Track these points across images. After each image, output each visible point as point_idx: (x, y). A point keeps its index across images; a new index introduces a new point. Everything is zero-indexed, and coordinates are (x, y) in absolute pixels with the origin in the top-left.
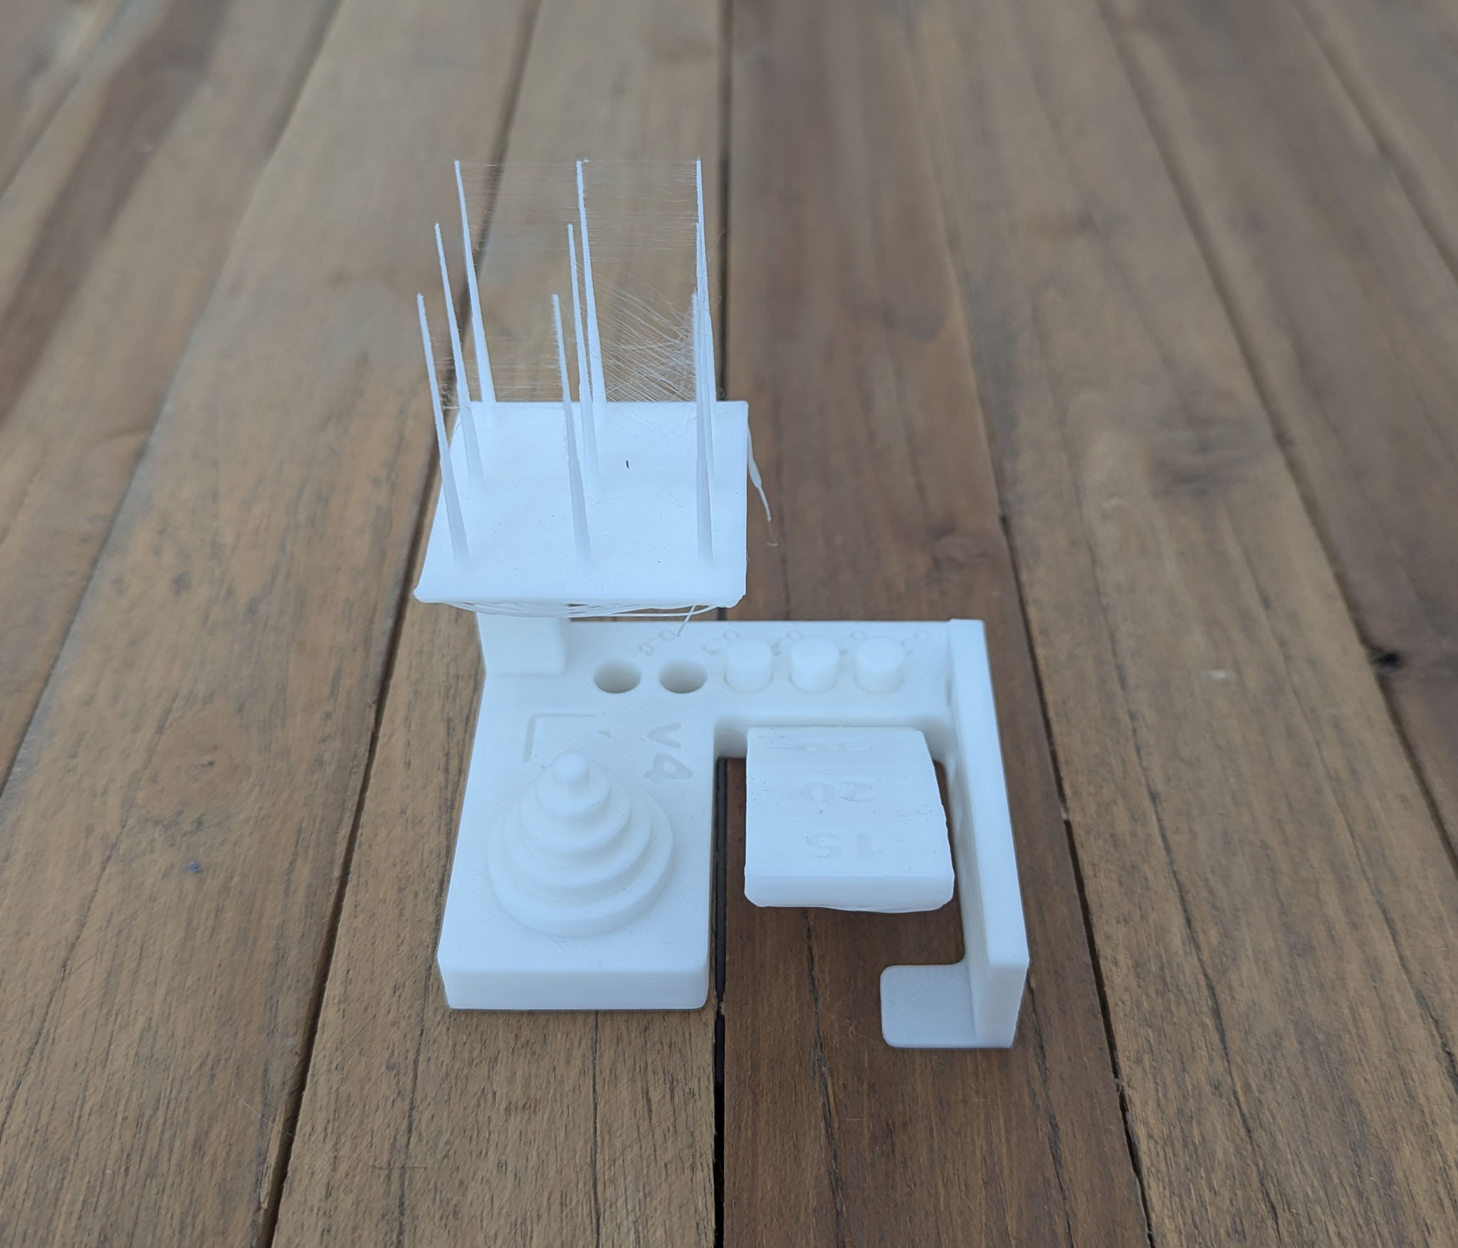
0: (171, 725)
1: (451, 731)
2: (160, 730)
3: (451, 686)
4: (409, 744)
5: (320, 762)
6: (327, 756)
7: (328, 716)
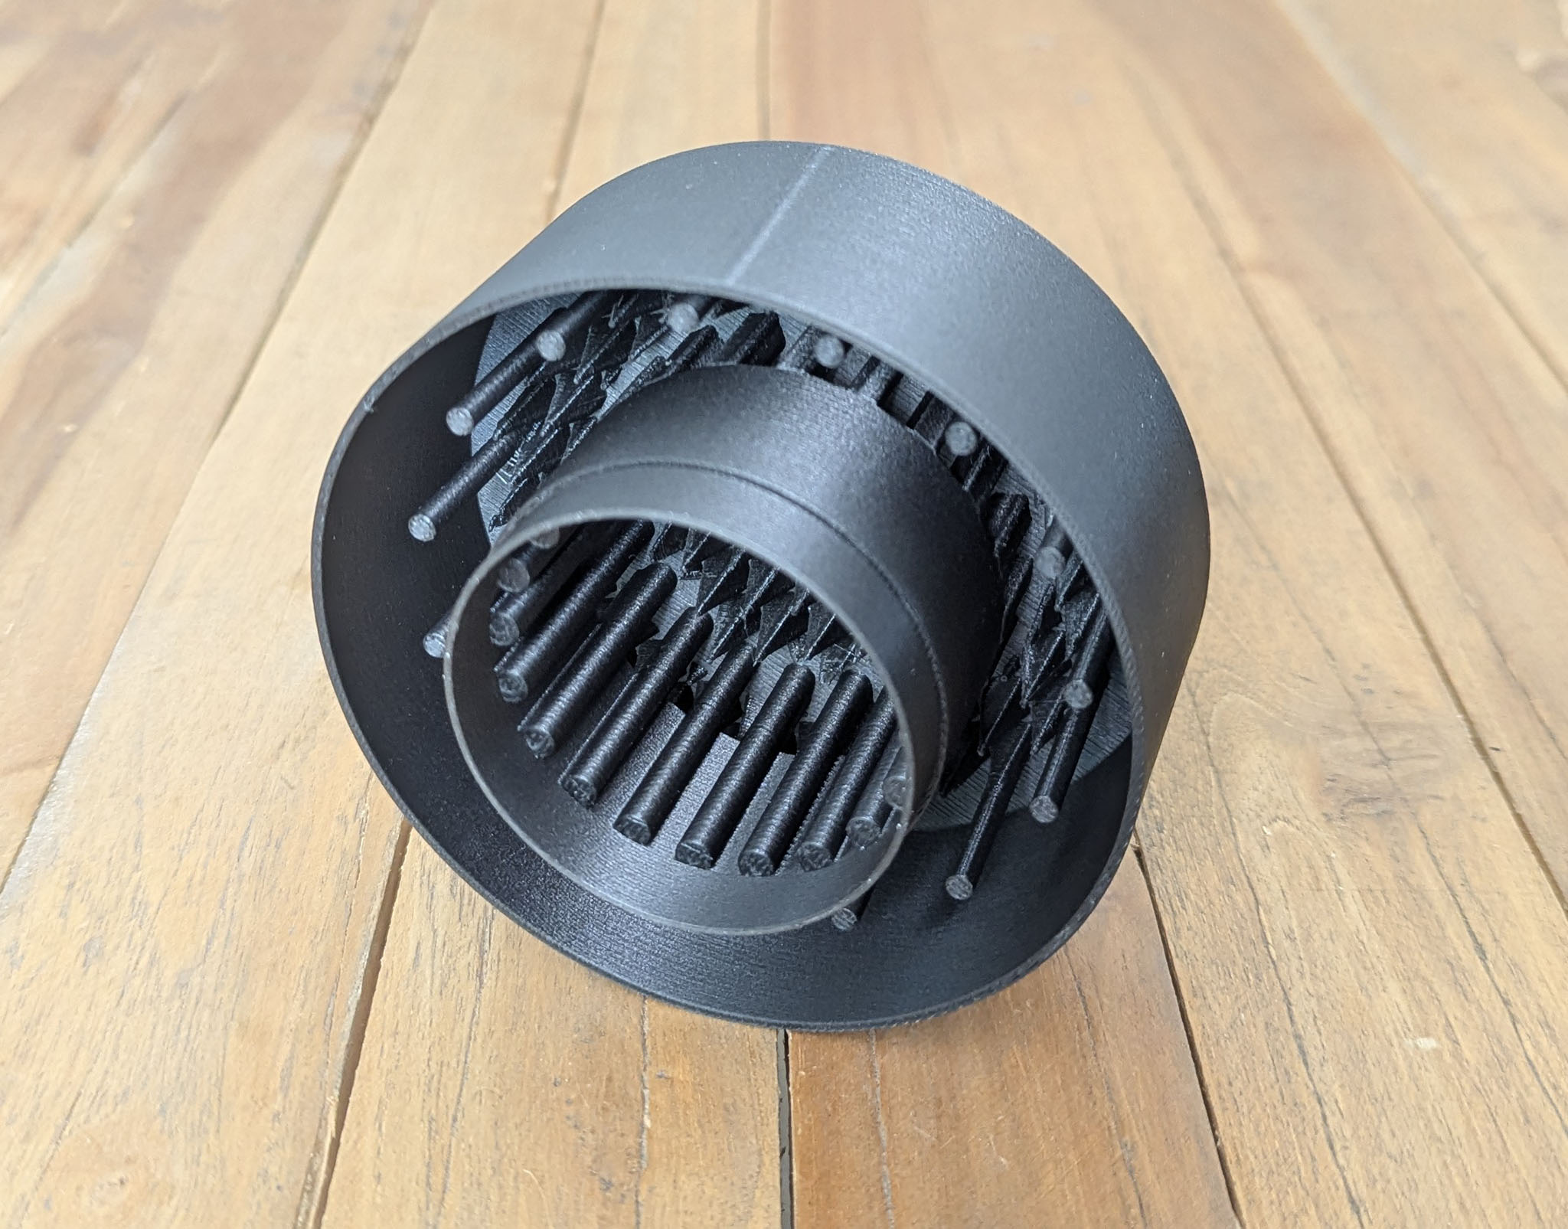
0: (70, 1132)
1: (433, 1134)
2: (58, 1138)
3: (433, 1077)
4: (379, 1153)
5: (265, 1175)
6: (273, 1170)
7: (276, 1116)
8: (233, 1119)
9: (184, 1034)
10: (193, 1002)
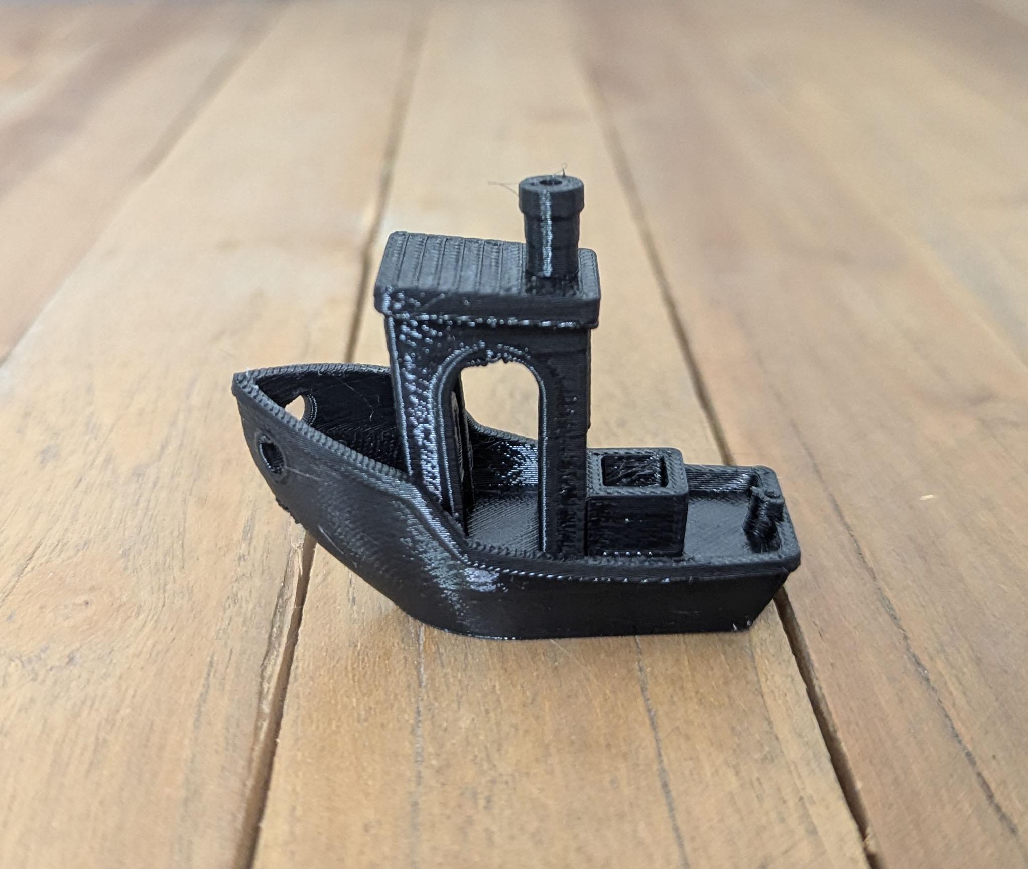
8: (198, 560)
9: (142, 505)
10: (150, 484)
